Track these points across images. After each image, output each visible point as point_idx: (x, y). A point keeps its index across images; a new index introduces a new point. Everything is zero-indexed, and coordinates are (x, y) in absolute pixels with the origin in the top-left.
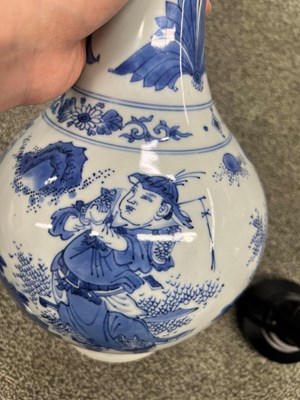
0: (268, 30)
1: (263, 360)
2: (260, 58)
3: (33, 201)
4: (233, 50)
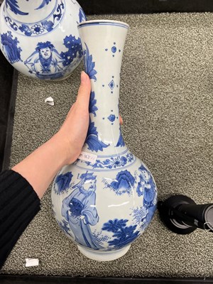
0: (159, 75)
1: (175, 235)
2: (157, 89)
3: (129, 192)
4: (143, 88)
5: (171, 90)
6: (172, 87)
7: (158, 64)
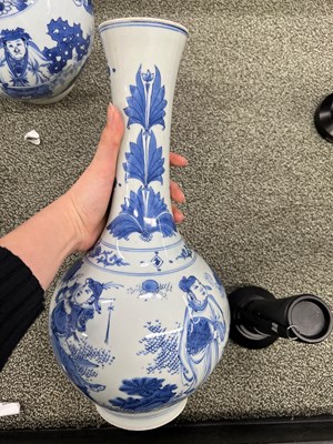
5: (234, 117)
6: (236, 112)
7: (213, 76)
